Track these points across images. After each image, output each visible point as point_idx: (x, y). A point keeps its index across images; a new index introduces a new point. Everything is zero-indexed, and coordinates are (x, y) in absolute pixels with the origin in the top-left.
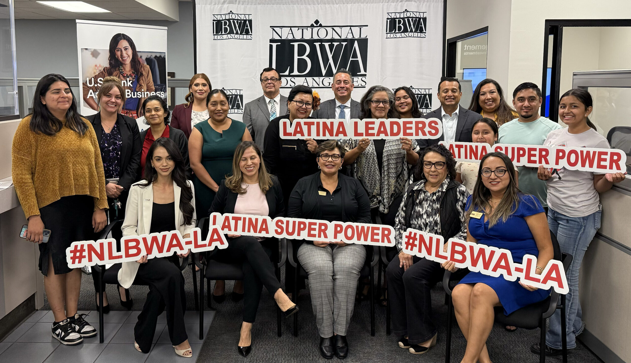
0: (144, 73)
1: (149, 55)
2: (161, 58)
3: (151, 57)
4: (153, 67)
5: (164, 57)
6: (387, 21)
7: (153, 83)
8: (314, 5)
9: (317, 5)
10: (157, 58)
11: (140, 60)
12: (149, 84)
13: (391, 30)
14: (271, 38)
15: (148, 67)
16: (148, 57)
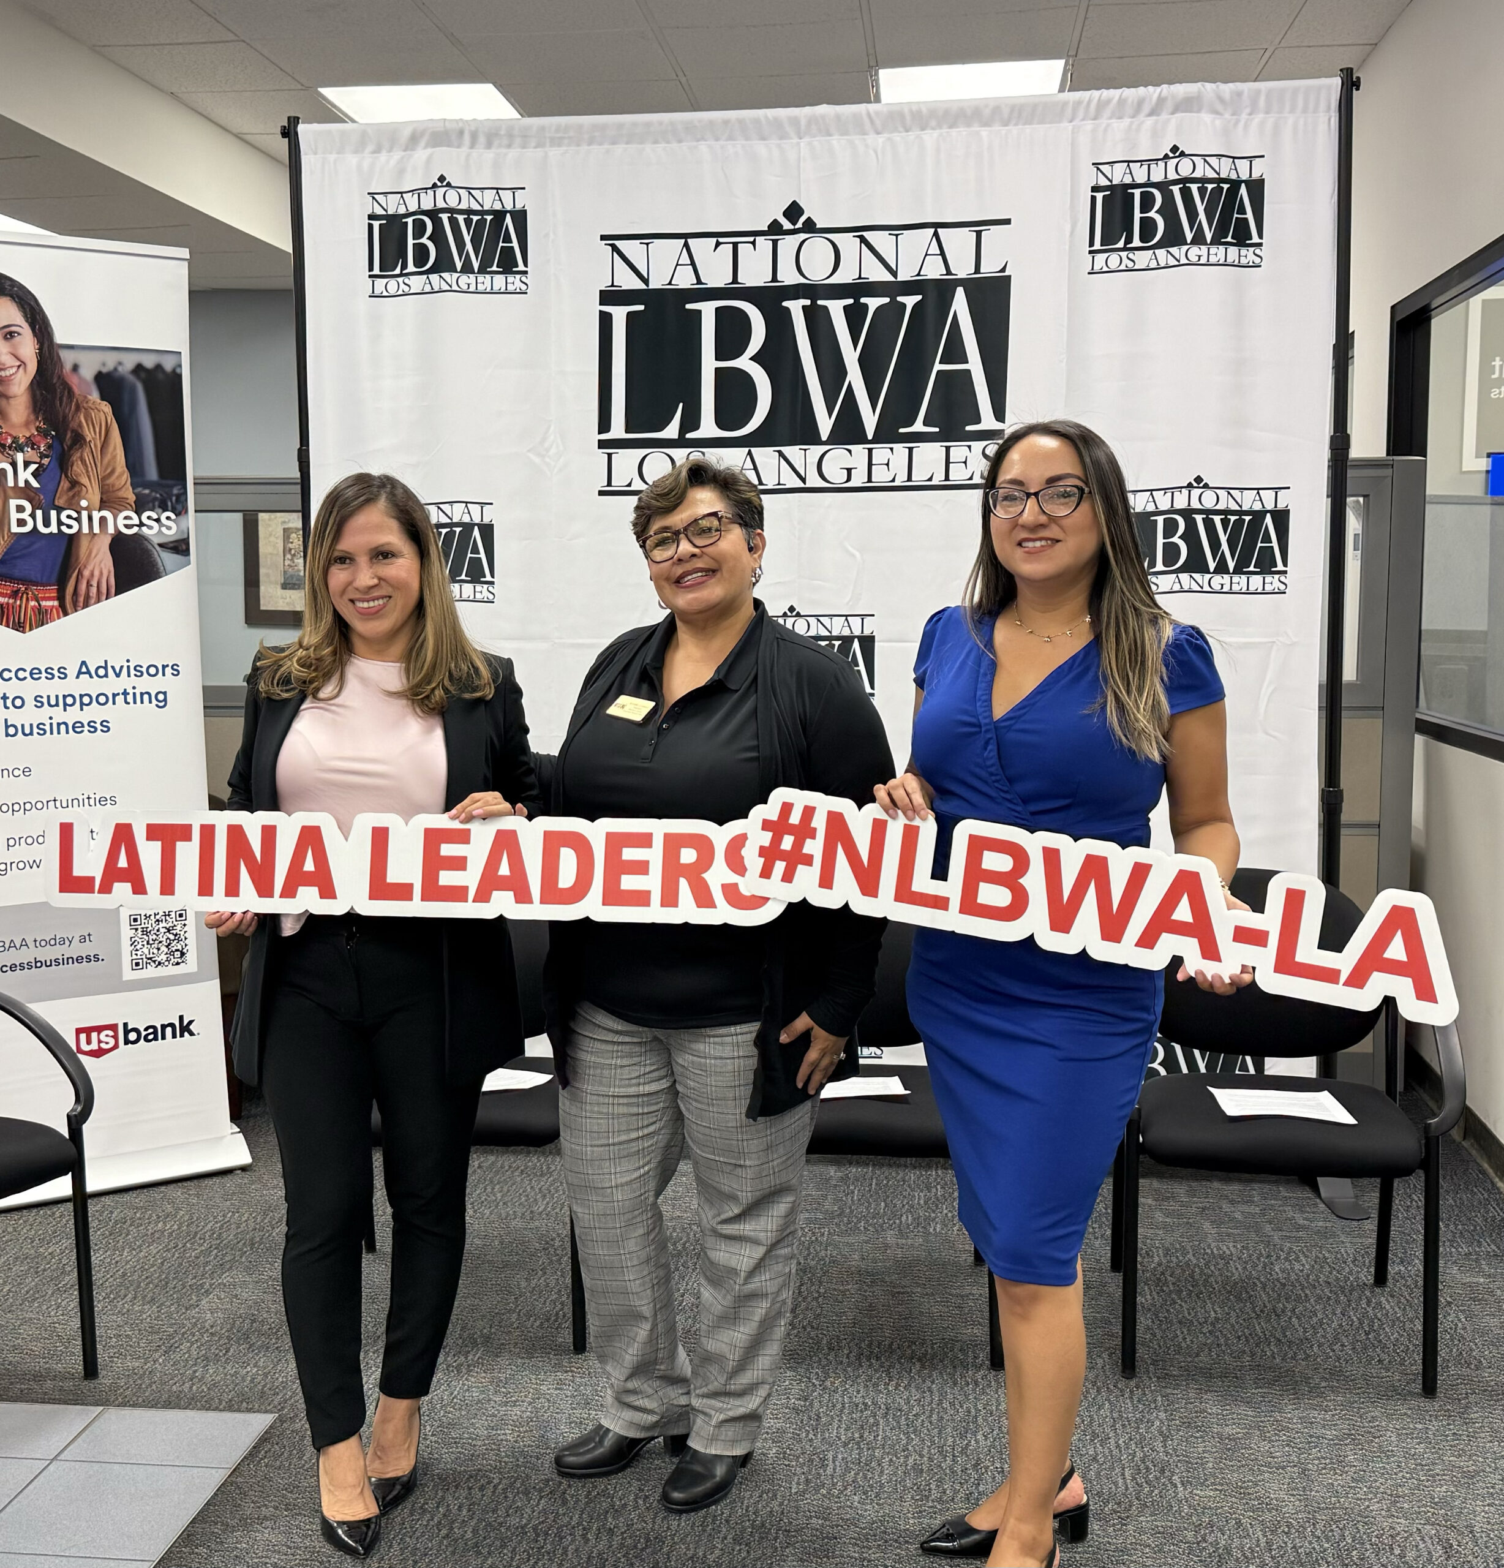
0: (89, 434)
1: (110, 362)
2: (160, 376)
3: (120, 369)
4: (126, 409)
5: (174, 371)
6: (1093, 199)
7: (126, 475)
8: (781, 138)
9: (795, 140)
10: (143, 375)
11: (74, 381)
12: (110, 481)
13: (1108, 239)
14: (604, 284)
15: (106, 408)
16: (105, 370)
